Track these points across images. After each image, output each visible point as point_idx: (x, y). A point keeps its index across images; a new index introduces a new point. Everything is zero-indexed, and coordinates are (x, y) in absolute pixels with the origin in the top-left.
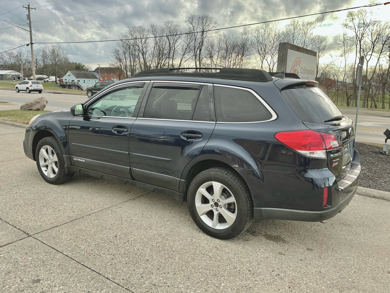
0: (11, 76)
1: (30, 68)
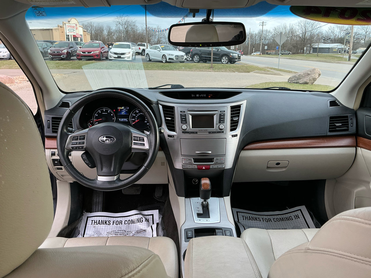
0: (337, 49)
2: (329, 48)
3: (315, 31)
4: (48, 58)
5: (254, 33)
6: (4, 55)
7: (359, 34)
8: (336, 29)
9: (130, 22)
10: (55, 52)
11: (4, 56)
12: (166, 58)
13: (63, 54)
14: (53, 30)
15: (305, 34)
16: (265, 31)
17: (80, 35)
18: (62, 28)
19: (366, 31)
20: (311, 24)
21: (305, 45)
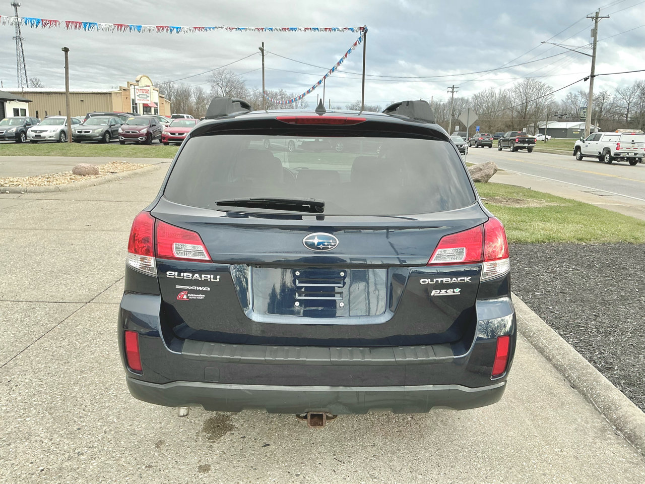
0: (580, 130)
1: (584, 118)
2: (566, 129)
3: (544, 101)
4: (118, 140)
5: (442, 103)
6: (52, 135)
7: (618, 106)
8: (580, 98)
9: (236, 83)
10: (129, 132)
11: (50, 137)
12: (294, 145)
13: (142, 135)
14: (112, 95)
15: (527, 106)
16: (460, 100)
17: (155, 103)
18: (127, 93)
19: (628, 102)
20: (537, 89)
21: (527, 124)
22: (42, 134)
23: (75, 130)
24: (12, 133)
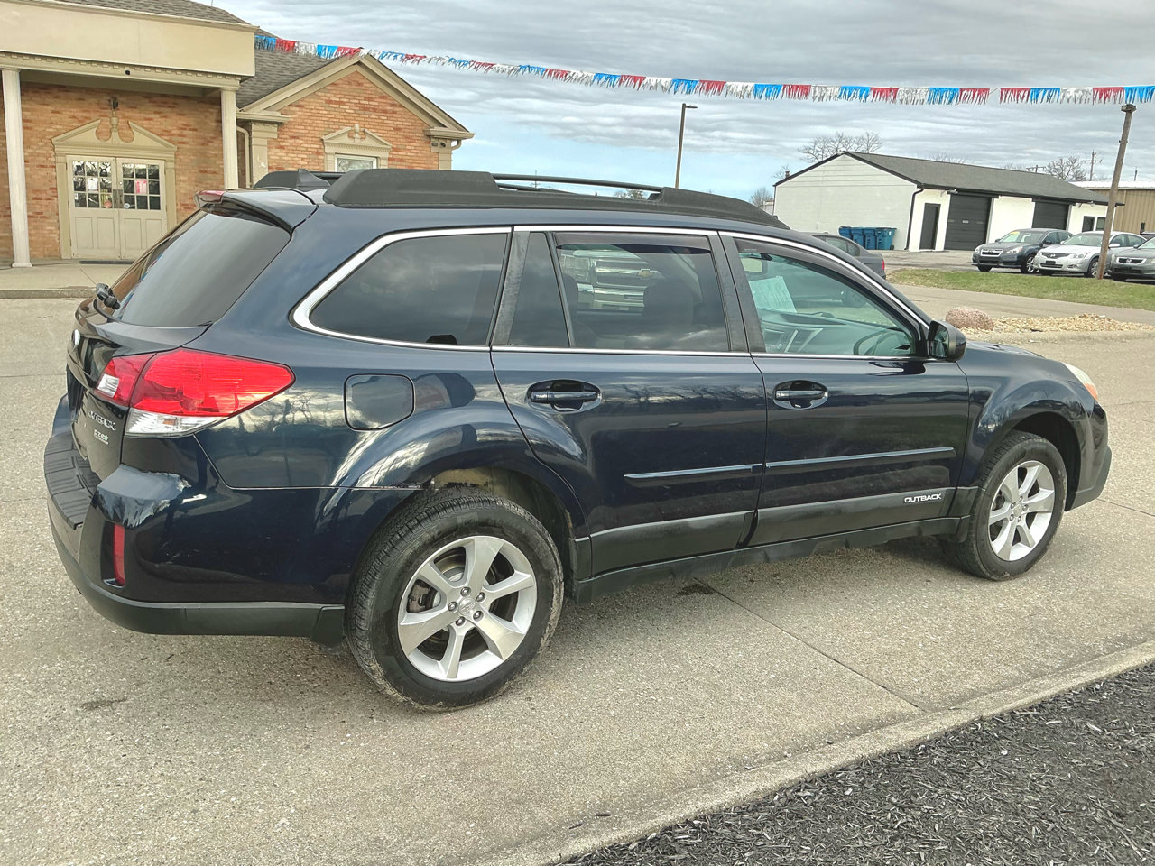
6: (1075, 263)
22: (1058, 261)
23: (1116, 257)
24: (1012, 256)
